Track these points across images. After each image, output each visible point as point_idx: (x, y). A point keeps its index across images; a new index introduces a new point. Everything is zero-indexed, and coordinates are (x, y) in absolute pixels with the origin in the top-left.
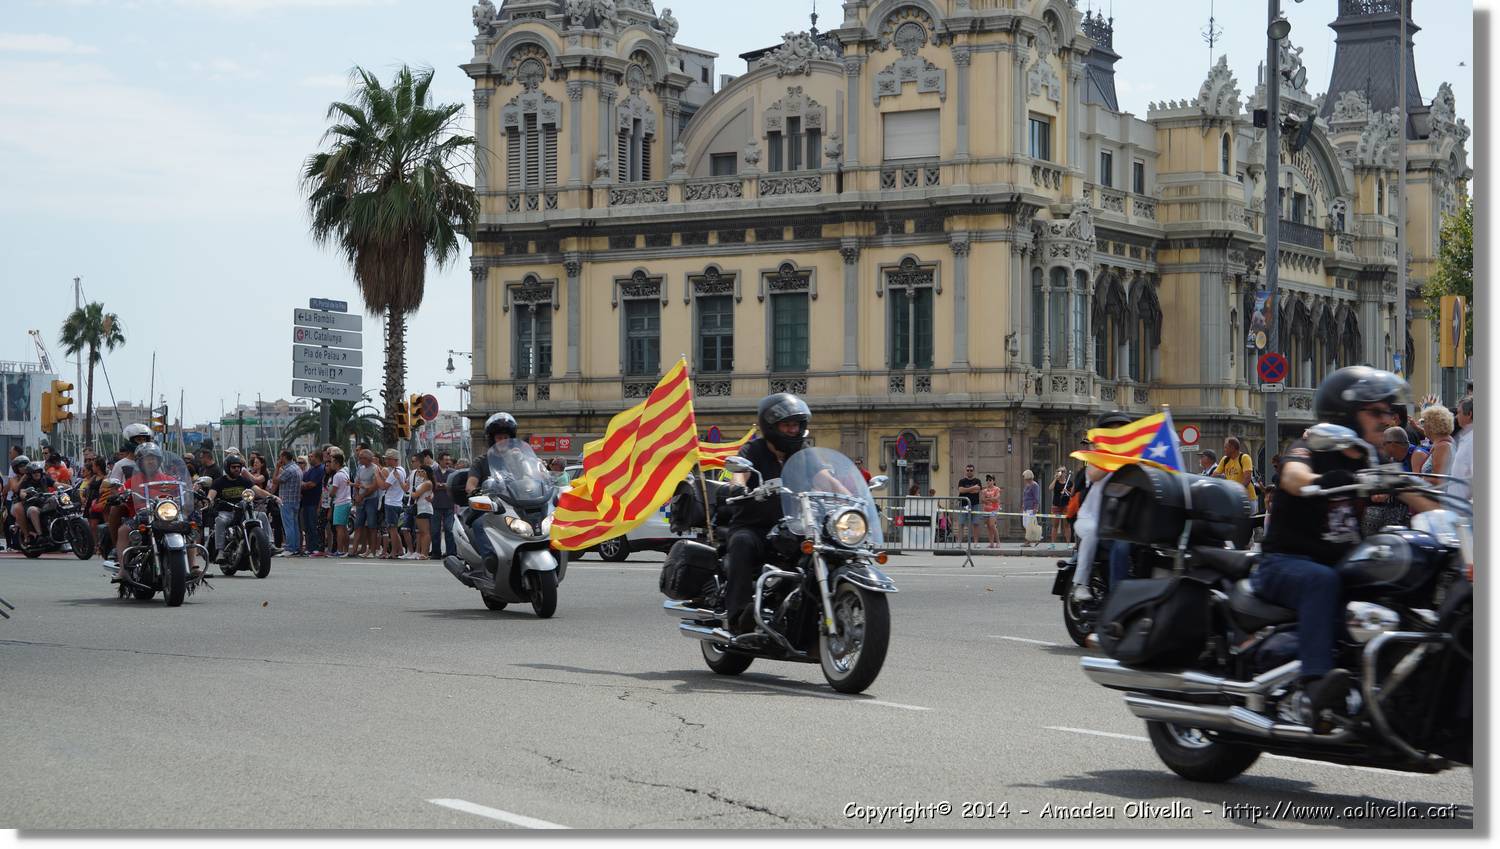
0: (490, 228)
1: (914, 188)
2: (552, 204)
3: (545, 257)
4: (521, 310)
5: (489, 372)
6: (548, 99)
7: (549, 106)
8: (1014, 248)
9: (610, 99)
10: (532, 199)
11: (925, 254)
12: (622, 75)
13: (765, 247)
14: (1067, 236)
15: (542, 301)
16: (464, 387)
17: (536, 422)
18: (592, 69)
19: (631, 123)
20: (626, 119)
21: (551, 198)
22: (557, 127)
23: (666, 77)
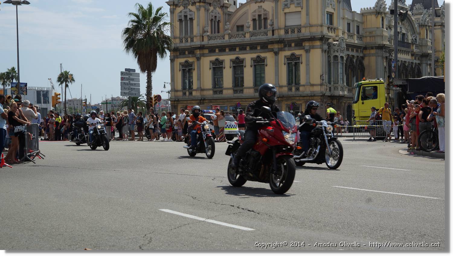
0: (175, 48)
1: (294, 34)
2: (192, 40)
3: (190, 55)
4: (184, 70)
5: (175, 88)
6: (190, 11)
7: (191, 13)
8: (322, 51)
9: (208, 10)
10: (187, 39)
11: (298, 52)
12: (211, 4)
13: (252, 51)
14: (338, 47)
15: (190, 68)
16: (169, 92)
17: (189, 102)
18: (203, 2)
19: (214, 17)
20: (212, 16)
21: (192, 39)
22: (193, 19)
23: (224, 4)
